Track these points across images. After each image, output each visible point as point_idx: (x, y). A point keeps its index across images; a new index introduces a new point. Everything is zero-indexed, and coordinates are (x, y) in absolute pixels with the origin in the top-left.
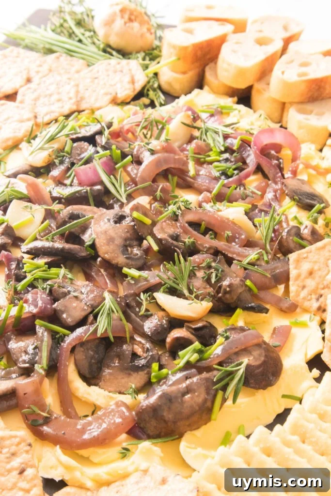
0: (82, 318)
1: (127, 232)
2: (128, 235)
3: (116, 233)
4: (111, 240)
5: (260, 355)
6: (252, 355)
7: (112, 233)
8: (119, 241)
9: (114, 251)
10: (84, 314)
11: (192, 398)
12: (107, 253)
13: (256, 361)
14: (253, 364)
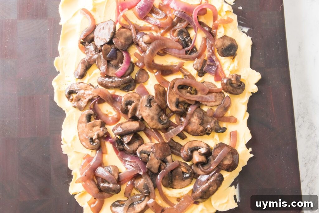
0: (159, 167)
1: (157, 110)
2: (158, 111)
3: (153, 113)
4: (152, 119)
5: (230, 158)
6: (228, 159)
7: (151, 114)
8: (156, 117)
9: (156, 123)
10: (159, 165)
11: (212, 189)
12: (153, 126)
13: (230, 161)
14: (229, 163)
